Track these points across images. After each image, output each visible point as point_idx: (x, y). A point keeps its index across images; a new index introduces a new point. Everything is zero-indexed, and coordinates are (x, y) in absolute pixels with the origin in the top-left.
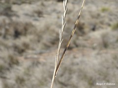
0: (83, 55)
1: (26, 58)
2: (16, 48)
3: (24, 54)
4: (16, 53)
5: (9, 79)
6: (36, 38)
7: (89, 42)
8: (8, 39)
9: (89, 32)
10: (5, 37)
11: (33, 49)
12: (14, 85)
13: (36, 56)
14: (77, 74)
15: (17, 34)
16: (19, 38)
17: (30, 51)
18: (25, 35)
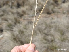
0: (57, 18)
1: (24, 19)
2: (18, 13)
3: (23, 17)
4: (18, 16)
5: (15, 31)
6: (30, 8)
7: (61, 9)
8: (13, 8)
9: (61, 4)
10: (11, 7)
11: (28, 14)
12: (18, 35)
13: (30, 18)
14: (54, 28)
15: (19, 6)
16: (20, 8)
17: (26, 16)
18: (23, 6)
